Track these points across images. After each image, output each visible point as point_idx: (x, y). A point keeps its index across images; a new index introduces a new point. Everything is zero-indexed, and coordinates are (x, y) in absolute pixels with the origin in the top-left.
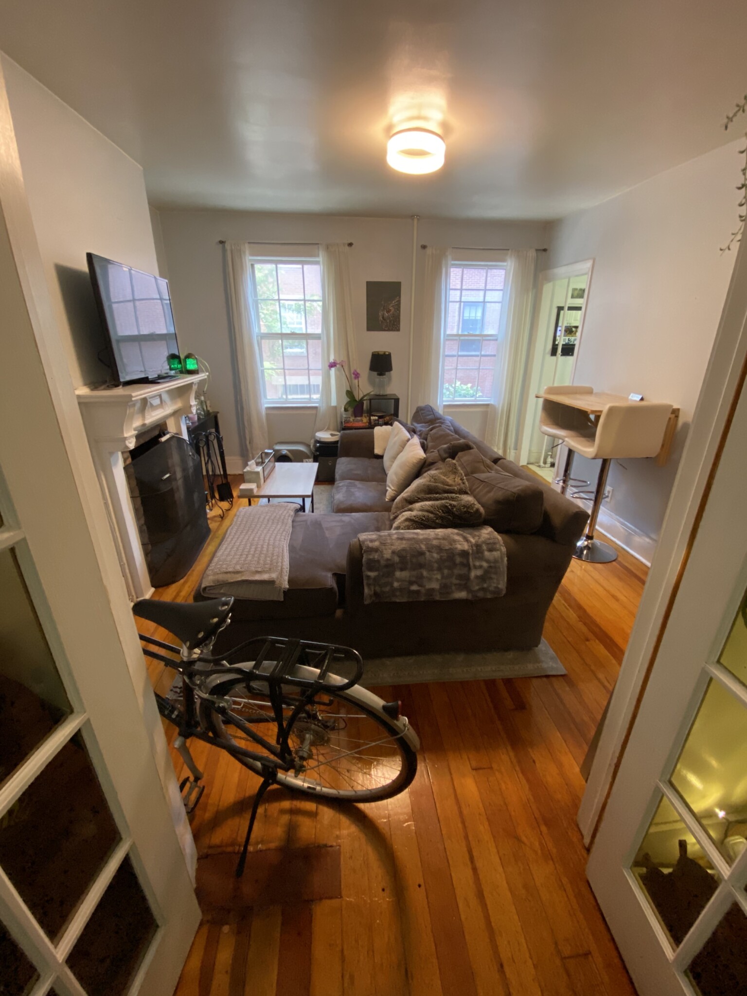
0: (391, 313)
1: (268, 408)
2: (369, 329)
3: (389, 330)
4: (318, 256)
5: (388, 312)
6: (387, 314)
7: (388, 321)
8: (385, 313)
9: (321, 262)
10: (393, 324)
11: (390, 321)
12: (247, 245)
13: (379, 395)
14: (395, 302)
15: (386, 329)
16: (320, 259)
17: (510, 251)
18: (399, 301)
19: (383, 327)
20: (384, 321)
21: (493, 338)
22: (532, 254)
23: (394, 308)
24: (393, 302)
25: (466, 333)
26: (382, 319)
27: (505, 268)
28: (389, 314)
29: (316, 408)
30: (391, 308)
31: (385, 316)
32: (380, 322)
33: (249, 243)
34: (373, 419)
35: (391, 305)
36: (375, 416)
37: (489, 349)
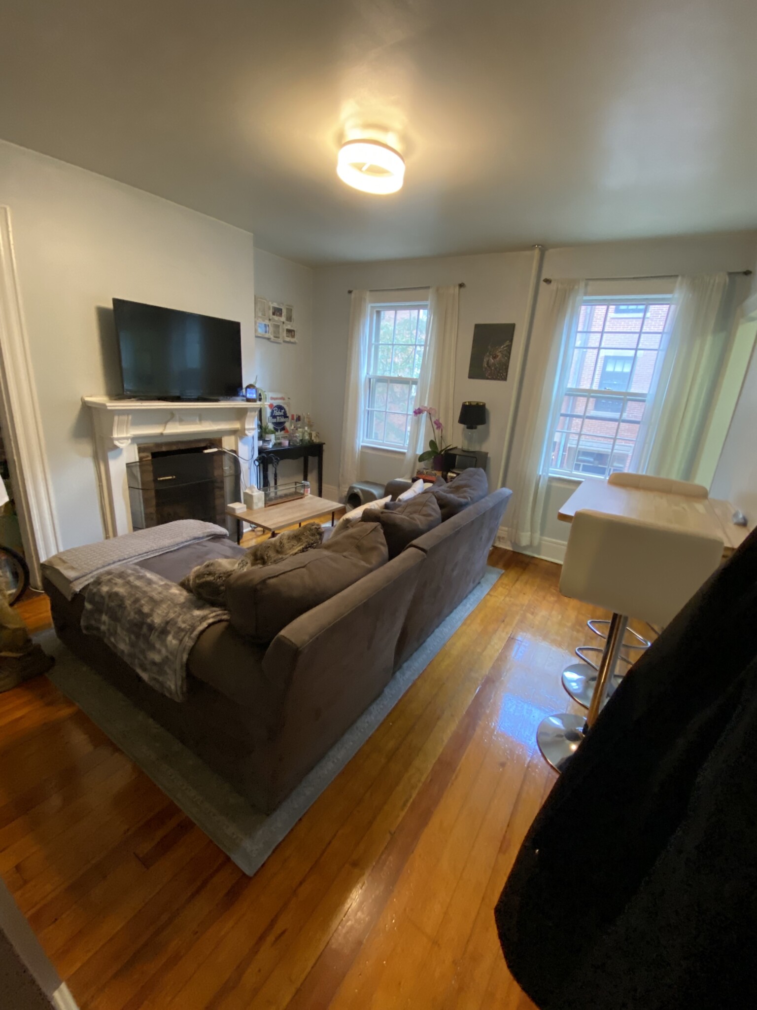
0: (498, 359)
1: (363, 447)
2: (472, 376)
3: (493, 379)
4: (427, 300)
5: (494, 358)
6: (492, 360)
7: (493, 368)
8: (491, 359)
9: (429, 307)
10: (500, 373)
11: (496, 369)
12: (368, 293)
13: (468, 452)
14: (504, 348)
15: (489, 377)
16: (428, 303)
17: (680, 278)
18: (510, 347)
19: (487, 375)
20: (488, 368)
21: (639, 398)
22: (721, 279)
23: (502, 353)
24: (502, 347)
25: (603, 389)
26: (486, 366)
27: (669, 302)
28: (495, 360)
29: (404, 454)
30: (498, 354)
31: (489, 361)
32: (484, 369)
33: (370, 291)
34: (450, 476)
35: (500, 350)
36: (453, 473)
37: (634, 411)
